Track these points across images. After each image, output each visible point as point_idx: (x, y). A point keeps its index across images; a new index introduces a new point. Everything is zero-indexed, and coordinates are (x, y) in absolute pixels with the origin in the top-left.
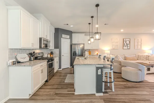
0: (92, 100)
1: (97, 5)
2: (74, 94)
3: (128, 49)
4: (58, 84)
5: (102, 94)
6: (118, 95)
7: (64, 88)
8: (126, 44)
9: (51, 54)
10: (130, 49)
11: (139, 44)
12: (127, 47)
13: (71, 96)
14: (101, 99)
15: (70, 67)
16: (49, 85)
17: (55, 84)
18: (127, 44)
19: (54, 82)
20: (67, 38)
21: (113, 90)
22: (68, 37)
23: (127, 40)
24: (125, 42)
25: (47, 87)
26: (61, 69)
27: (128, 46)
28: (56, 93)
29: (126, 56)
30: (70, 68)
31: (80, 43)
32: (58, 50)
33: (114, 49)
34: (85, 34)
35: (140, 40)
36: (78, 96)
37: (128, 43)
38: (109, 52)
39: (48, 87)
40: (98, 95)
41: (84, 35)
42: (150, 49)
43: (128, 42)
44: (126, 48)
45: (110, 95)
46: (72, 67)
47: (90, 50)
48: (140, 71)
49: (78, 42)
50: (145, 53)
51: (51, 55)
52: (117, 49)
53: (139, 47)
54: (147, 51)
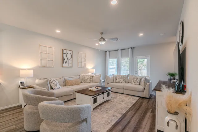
3: (70, 67)
8: (66, 59)
10: (72, 67)
11: (83, 60)
12: (69, 63)
18: (68, 58)
23: (68, 52)
27: (70, 61)
29: (67, 78)
33: (45, 67)
35: (83, 55)
42: (93, 68)
43: (69, 56)
44: (67, 65)
50: (89, 73)
52: (52, 67)
53: (83, 64)
54: (91, 70)
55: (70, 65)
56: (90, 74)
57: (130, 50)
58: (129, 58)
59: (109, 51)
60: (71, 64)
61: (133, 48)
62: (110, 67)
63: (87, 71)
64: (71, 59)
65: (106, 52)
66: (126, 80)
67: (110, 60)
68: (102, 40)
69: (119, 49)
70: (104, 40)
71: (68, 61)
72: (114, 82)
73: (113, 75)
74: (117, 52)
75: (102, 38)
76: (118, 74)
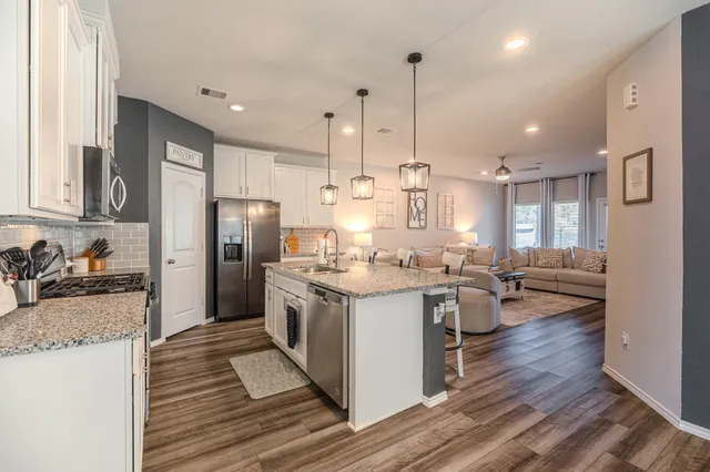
0: (433, 427)
1: (415, 58)
2: (349, 433)
3: (421, 228)
4: (226, 415)
5: (443, 397)
6: (482, 384)
7: (279, 423)
8: (415, 210)
9: (97, 257)
10: (426, 227)
11: (449, 211)
12: (419, 220)
13: (346, 444)
14: (454, 412)
15: (203, 322)
16: (177, 440)
17: (211, 425)
18: (418, 209)
19: (192, 417)
20: (190, 162)
21: (461, 374)
22: (197, 159)
23: (418, 195)
24: (412, 203)
25: (172, 455)
26: (161, 341)
28: (265, 460)
29: (419, 252)
30: (204, 327)
31: (249, 197)
32: (143, 227)
33: (382, 228)
34: (276, 154)
35: (449, 199)
36: (374, 432)
37: (421, 209)
38: (367, 239)
39: (183, 453)
40: (435, 401)
41: (273, 160)
42: (471, 230)
43: (420, 204)
44: (416, 223)
45: (462, 390)
46: (212, 319)
47: (292, 229)
48: (493, 297)
49: (244, 193)
50: (461, 241)
51: (98, 263)
52: (392, 228)
53: (448, 221)
54: (465, 236)
56: (463, 245)
57: (581, 180)
58: (577, 204)
59: (516, 184)
60: (424, 222)
61: (592, 174)
62: (519, 227)
63: (456, 237)
64: (425, 211)
65: (506, 185)
66: (565, 259)
67: (518, 208)
68: (503, 171)
69: (546, 179)
70: (508, 171)
71: (419, 216)
72: (532, 264)
73: (529, 249)
74: (542, 187)
75: (503, 167)
76: (542, 244)
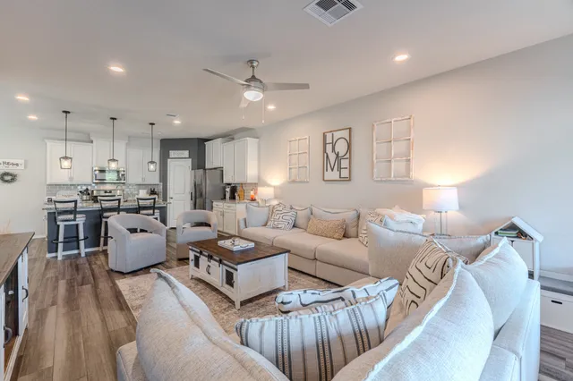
3: (342, 180)
8: (332, 157)
18: (337, 155)
20: (182, 156)
22: (186, 153)
23: (337, 135)
24: (329, 148)
27: (345, 163)
37: (341, 153)
43: (341, 147)
52: (304, 182)
55: (345, 173)
60: (347, 171)
64: (348, 156)
71: (339, 164)
